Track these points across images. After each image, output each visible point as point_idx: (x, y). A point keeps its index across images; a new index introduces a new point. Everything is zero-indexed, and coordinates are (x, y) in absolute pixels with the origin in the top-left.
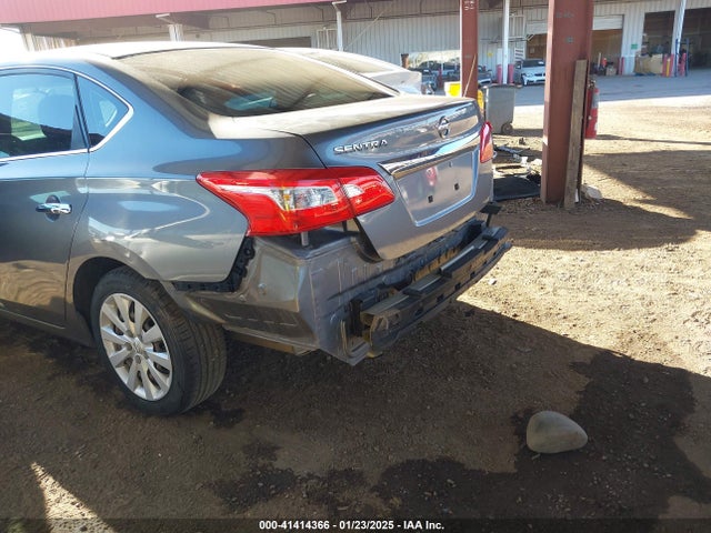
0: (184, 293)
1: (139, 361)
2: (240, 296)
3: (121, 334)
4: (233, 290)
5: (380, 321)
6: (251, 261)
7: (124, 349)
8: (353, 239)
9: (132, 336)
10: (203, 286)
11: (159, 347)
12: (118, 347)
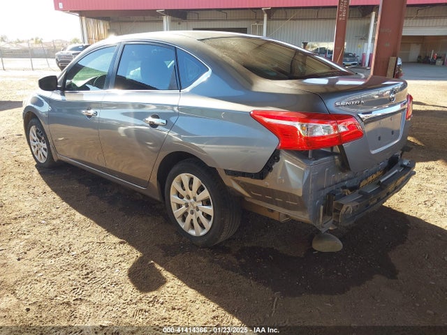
0: (230, 177)
1: (192, 213)
2: (266, 183)
3: (182, 197)
4: (262, 178)
5: (348, 207)
6: (276, 163)
7: (184, 207)
8: (336, 157)
9: (189, 198)
10: (244, 174)
11: (206, 202)
12: (179, 206)
